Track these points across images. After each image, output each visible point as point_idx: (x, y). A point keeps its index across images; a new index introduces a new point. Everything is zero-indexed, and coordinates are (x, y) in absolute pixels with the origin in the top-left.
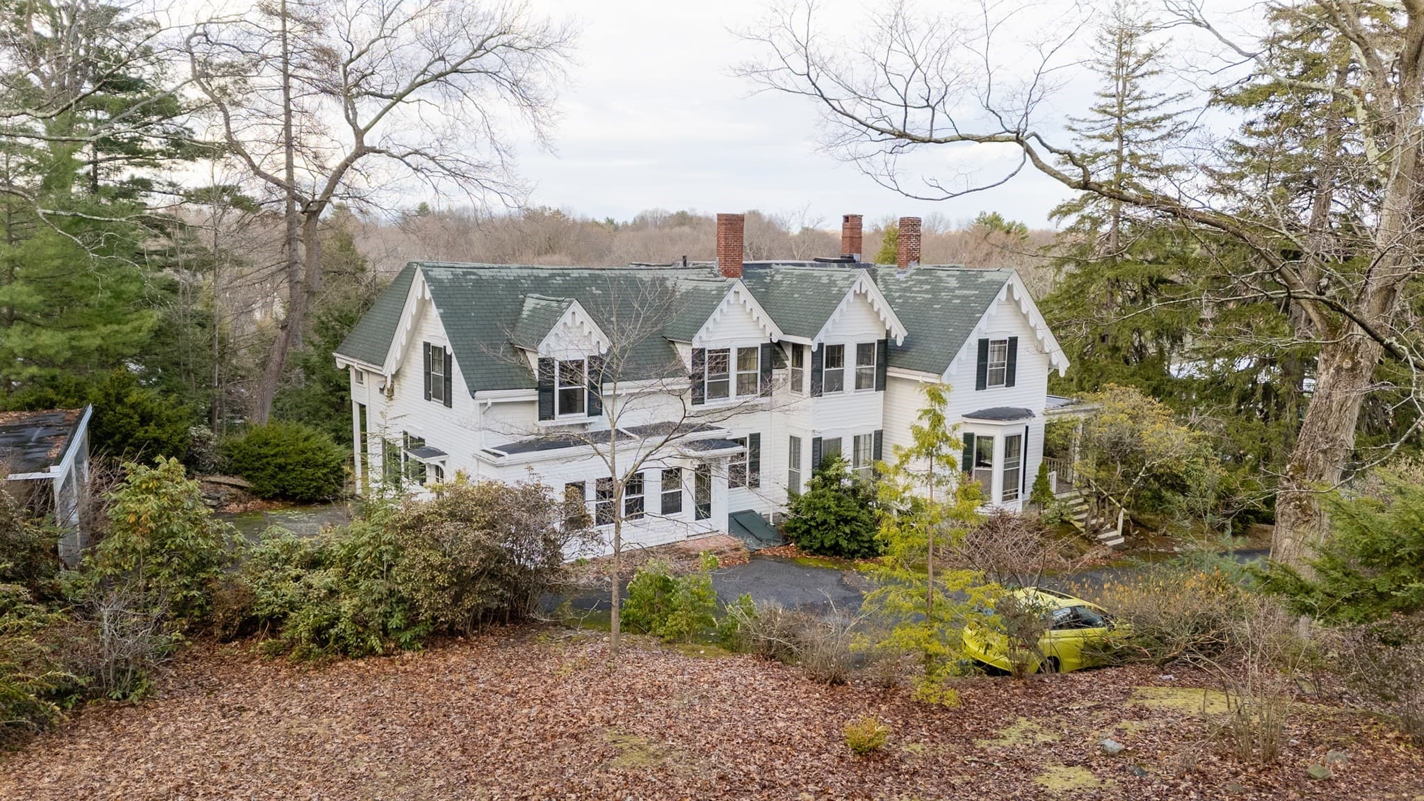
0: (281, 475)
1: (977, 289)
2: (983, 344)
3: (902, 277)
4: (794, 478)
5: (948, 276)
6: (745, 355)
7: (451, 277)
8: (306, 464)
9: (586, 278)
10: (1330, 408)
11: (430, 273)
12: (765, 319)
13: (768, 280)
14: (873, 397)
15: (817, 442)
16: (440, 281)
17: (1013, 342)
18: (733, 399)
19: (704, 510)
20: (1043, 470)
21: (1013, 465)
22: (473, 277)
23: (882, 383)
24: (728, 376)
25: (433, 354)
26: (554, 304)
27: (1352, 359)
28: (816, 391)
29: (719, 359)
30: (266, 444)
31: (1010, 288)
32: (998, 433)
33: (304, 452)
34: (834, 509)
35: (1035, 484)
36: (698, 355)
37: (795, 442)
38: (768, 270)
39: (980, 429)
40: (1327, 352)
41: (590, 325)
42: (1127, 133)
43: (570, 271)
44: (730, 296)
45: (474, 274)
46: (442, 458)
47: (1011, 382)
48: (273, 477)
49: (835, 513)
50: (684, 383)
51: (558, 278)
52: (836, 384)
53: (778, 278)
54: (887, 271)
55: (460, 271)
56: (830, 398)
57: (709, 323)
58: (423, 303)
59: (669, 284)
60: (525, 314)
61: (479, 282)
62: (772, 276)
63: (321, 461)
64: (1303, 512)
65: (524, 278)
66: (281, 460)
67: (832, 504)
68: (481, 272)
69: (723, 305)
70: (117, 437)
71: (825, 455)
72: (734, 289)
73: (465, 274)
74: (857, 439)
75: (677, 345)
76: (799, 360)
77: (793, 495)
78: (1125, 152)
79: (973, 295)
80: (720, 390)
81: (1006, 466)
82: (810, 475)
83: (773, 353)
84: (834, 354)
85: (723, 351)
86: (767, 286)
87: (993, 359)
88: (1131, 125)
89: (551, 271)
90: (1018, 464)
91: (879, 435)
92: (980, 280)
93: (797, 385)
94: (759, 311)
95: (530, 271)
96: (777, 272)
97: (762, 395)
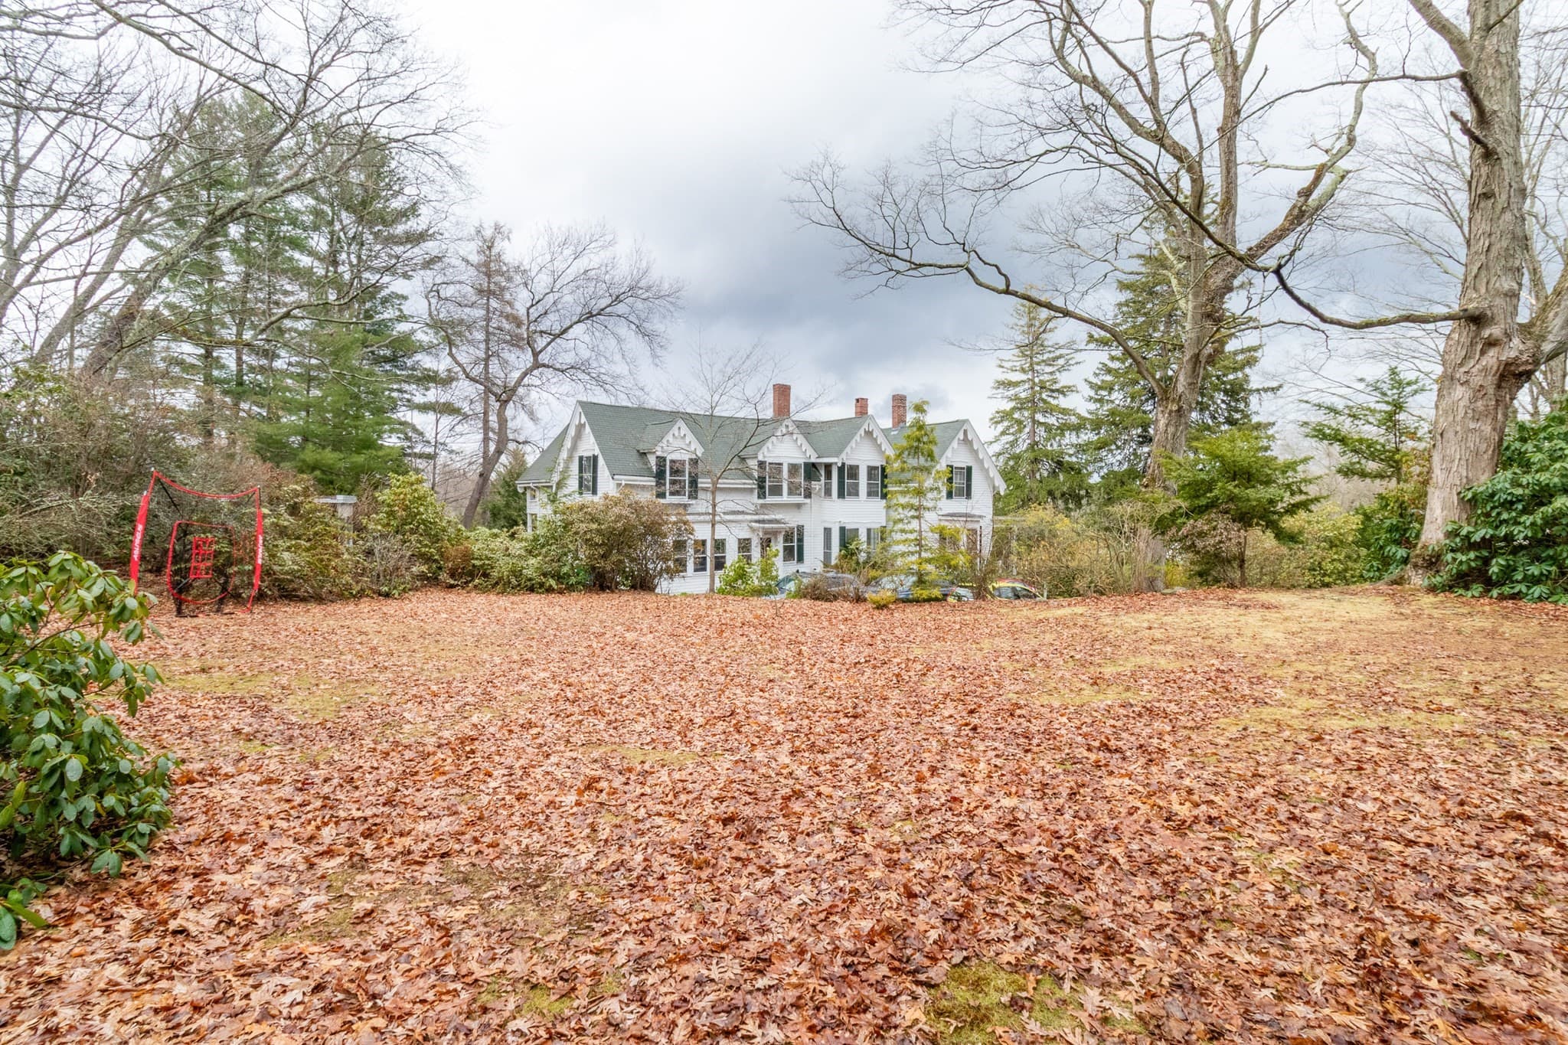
2: (950, 469)
3: (895, 433)
4: (827, 556)
6: (794, 469)
12: (806, 446)
14: (879, 503)
15: (842, 530)
17: (969, 469)
18: (785, 498)
23: (885, 494)
24: (782, 482)
28: (841, 495)
29: (776, 469)
31: (965, 432)
32: (963, 527)
36: (761, 464)
37: (828, 532)
39: (951, 524)
41: (690, 436)
42: (1037, 367)
47: (969, 495)
50: (751, 484)
52: (854, 491)
56: (850, 501)
57: (769, 444)
58: (581, 426)
69: (778, 433)
71: (848, 537)
72: (785, 423)
74: (869, 530)
76: (829, 475)
78: (1037, 380)
80: (776, 490)
82: (838, 550)
83: (812, 469)
84: (853, 471)
85: (778, 464)
87: (957, 479)
88: (1038, 364)
90: (976, 549)
91: (884, 529)
93: (828, 492)
94: (802, 440)
97: (805, 497)
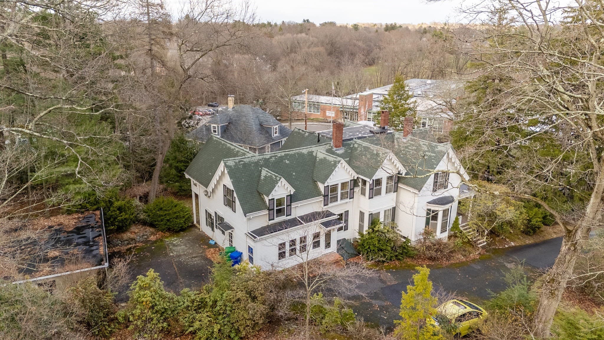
0: (168, 223)
1: (435, 153)
2: (436, 175)
3: (405, 141)
4: (361, 227)
5: (423, 144)
6: (344, 185)
7: (234, 164)
8: (177, 218)
9: (283, 156)
10: (565, 261)
11: (227, 163)
12: (352, 171)
13: (352, 146)
14: (393, 195)
15: (371, 215)
16: (230, 167)
18: (339, 202)
19: (328, 245)
20: (457, 219)
21: (445, 220)
22: (242, 163)
23: (396, 191)
24: (337, 194)
25: (228, 192)
26: (274, 177)
27: (574, 247)
28: (371, 196)
29: (334, 189)
30: (161, 209)
31: (448, 154)
32: (440, 209)
33: (175, 213)
34: (377, 245)
35: (453, 224)
36: (327, 188)
37: (362, 214)
38: (352, 141)
39: (434, 207)
40: (566, 239)
41: (287, 185)
43: (277, 154)
44: (339, 165)
45: (242, 161)
46: (232, 230)
47: (446, 187)
48: (165, 224)
49: (378, 247)
50: (321, 198)
51: (273, 158)
52: (379, 193)
53: (356, 146)
54: (398, 136)
55: (237, 161)
56: (376, 199)
57: (331, 177)
58: (223, 173)
59: (314, 154)
60: (262, 178)
61: (245, 165)
62: (354, 144)
63: (182, 216)
64: (552, 294)
65: (261, 160)
66: (168, 218)
67: (376, 242)
68: (245, 160)
69: (337, 169)
70: (112, 220)
71: (374, 221)
72: (341, 162)
73: (239, 162)
74: (386, 212)
75: (318, 182)
76: (364, 185)
77: (361, 233)
79: (433, 156)
80: (335, 199)
81: (443, 221)
82: (367, 229)
83: (355, 182)
84: (378, 182)
85: (336, 185)
86: (351, 149)
87: (439, 180)
89: (270, 155)
90: (447, 219)
91: (394, 209)
92: (436, 149)
93: (363, 193)
94: (349, 169)
95: (262, 156)
96: (356, 142)
97: (350, 199)
